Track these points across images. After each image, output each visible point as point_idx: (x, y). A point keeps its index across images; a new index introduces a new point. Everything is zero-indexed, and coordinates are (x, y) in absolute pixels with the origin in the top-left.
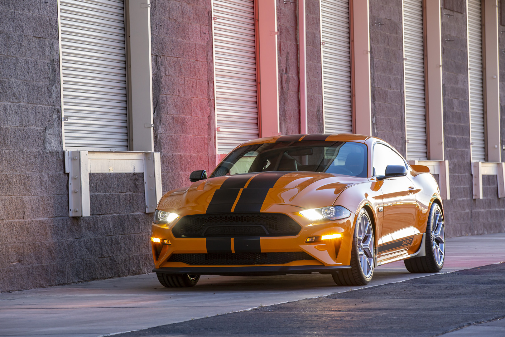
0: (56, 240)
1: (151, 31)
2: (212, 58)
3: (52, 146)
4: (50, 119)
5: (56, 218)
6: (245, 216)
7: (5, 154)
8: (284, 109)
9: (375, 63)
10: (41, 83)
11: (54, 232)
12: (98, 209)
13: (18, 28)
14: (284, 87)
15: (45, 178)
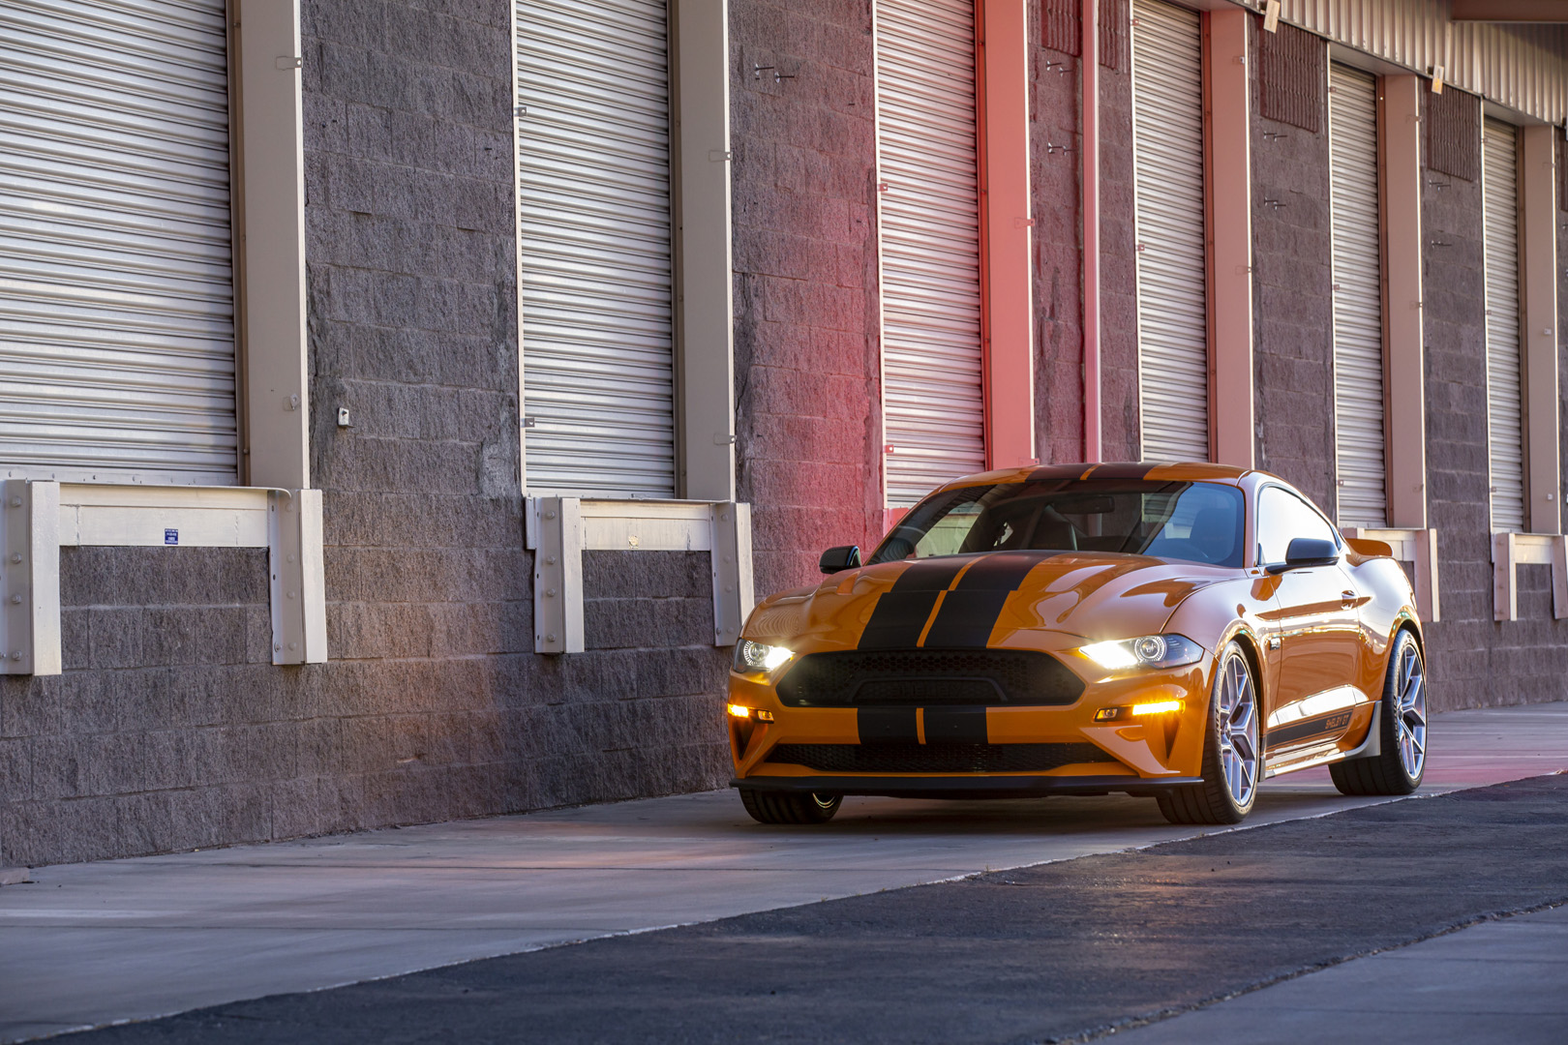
0: (504, 708)
1: (733, 215)
2: (875, 281)
3: (496, 484)
4: (493, 423)
5: (504, 656)
6: (951, 656)
7: (388, 503)
8: (1047, 403)
9: (1263, 295)
10: (473, 338)
11: (499, 689)
12: (602, 635)
13: (421, 209)
14: (1045, 350)
15: (480, 561)
